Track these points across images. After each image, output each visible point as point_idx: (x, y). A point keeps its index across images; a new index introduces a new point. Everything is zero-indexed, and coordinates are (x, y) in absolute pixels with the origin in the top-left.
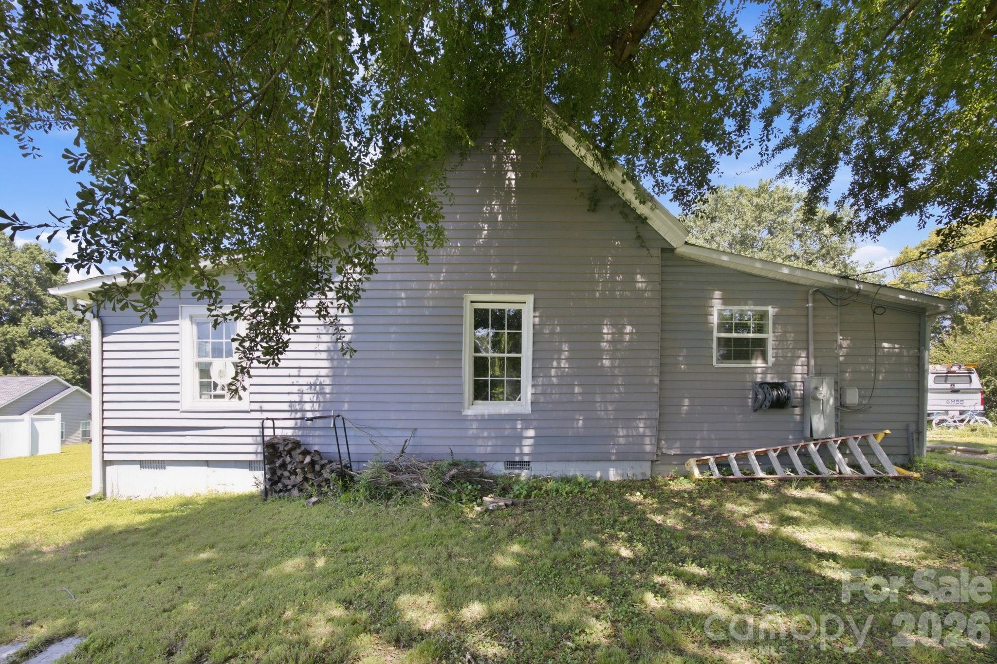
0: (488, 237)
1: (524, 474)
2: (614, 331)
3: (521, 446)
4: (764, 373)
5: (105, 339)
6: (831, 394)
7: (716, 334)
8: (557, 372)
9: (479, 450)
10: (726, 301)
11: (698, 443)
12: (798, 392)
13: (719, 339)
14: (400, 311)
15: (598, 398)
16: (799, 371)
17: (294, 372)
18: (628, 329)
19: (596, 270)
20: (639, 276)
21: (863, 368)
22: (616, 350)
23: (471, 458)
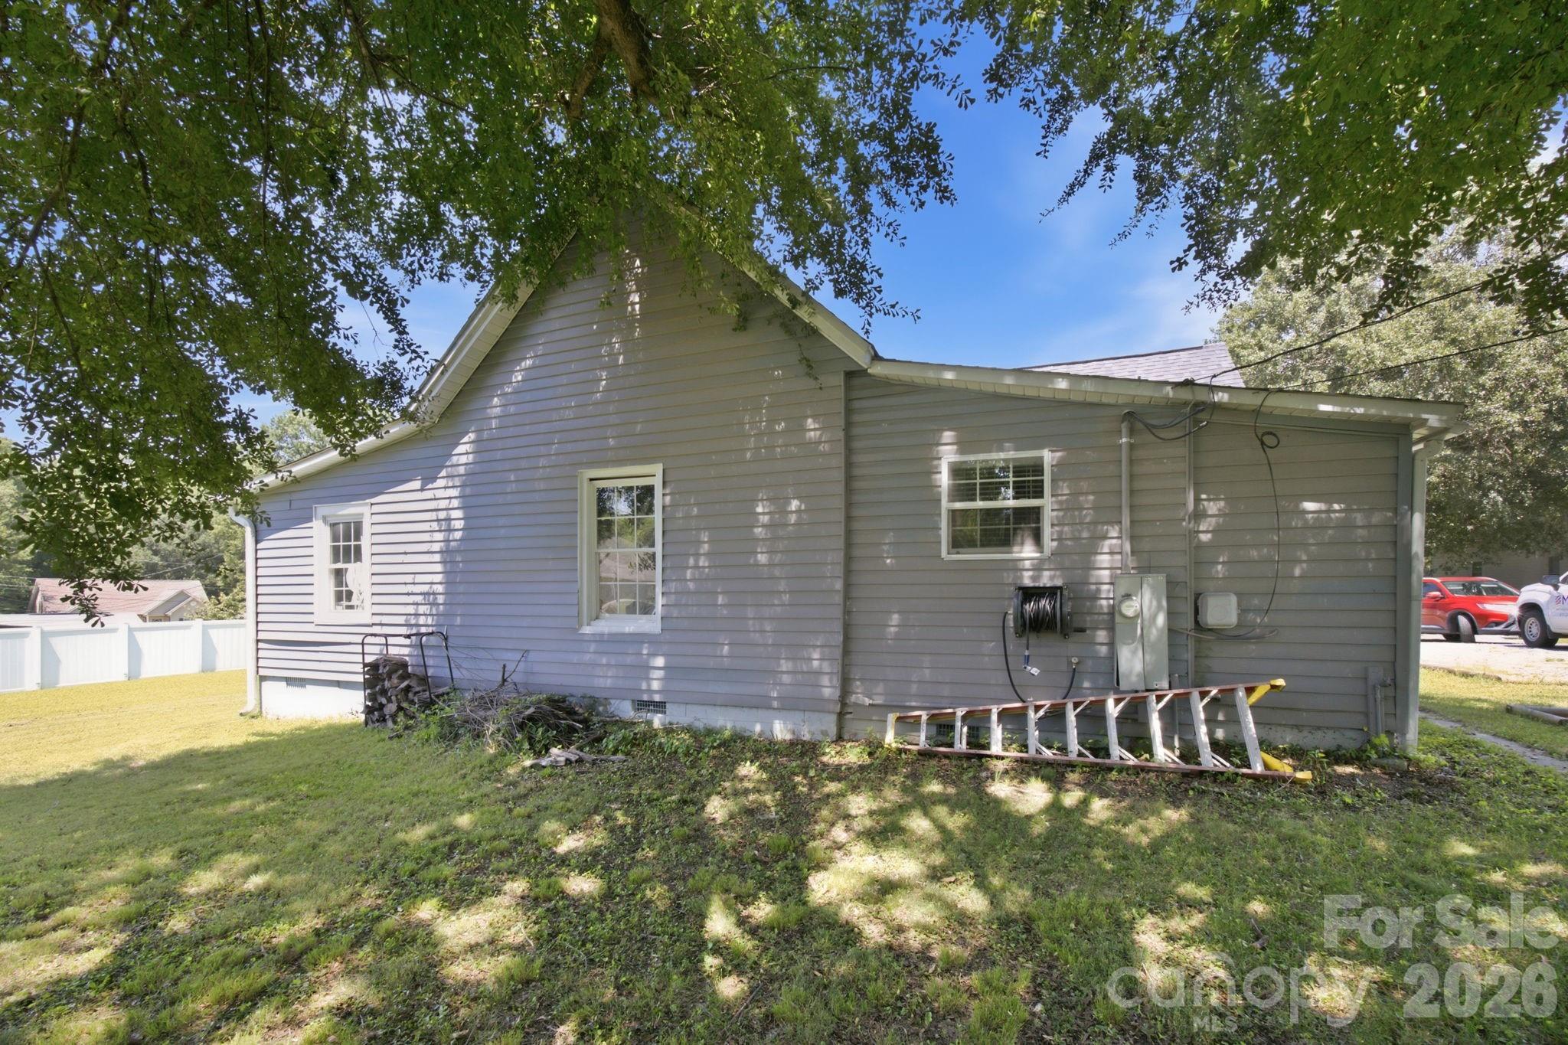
0: (606, 390)
1: (657, 721)
2: (772, 508)
3: (648, 679)
4: (1038, 568)
5: (259, 546)
6: (1159, 607)
7: (945, 504)
8: (693, 574)
9: (600, 682)
10: (963, 446)
11: (914, 688)
12: (1104, 603)
13: (953, 513)
14: (509, 498)
15: (750, 612)
16: (1105, 562)
17: (409, 579)
18: (794, 504)
19: (747, 418)
20: (810, 421)
21: (1254, 553)
22: (775, 539)
23: (590, 693)
